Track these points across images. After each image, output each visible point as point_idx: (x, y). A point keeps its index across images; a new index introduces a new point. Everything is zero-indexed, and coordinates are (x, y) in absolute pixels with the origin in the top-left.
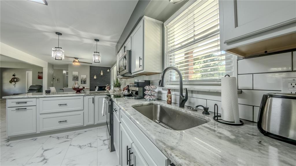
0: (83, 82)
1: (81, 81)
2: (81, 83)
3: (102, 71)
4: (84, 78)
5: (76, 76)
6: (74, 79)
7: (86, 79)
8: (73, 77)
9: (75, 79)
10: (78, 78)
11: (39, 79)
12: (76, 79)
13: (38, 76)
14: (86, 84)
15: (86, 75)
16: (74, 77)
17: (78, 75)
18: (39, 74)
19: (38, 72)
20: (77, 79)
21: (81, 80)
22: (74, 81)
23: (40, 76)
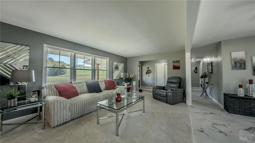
1: (254, 70)
2: (254, 74)
5: (241, 60)
6: (236, 66)
8: (233, 63)
9: (238, 65)
10: (244, 63)
11: (175, 70)
12: (241, 66)
13: (173, 65)
16: (235, 63)
17: (244, 58)
18: (174, 63)
19: (173, 62)
20: (243, 65)
21: (253, 67)
22: (237, 69)
23: (175, 66)
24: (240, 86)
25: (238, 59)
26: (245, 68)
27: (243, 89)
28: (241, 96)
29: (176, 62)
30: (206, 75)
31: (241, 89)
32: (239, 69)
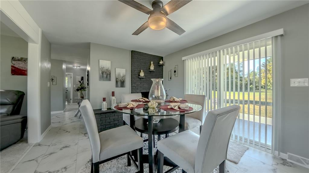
0: (119, 84)
1: (117, 82)
2: (117, 86)
3: (152, 62)
4: (122, 75)
5: (107, 70)
6: (103, 77)
7: (124, 76)
8: (101, 72)
9: (105, 76)
10: (110, 74)
13: (12, 66)
14: (125, 87)
15: (124, 70)
16: (103, 73)
17: (110, 69)
18: (14, 62)
20: (108, 76)
21: (117, 79)
22: (103, 81)
23: (17, 68)
24: (104, 100)
25: (105, 68)
26: (110, 80)
27: (106, 102)
28: (104, 110)
29: (19, 60)
30: (82, 87)
31: (104, 103)
32: (106, 81)
